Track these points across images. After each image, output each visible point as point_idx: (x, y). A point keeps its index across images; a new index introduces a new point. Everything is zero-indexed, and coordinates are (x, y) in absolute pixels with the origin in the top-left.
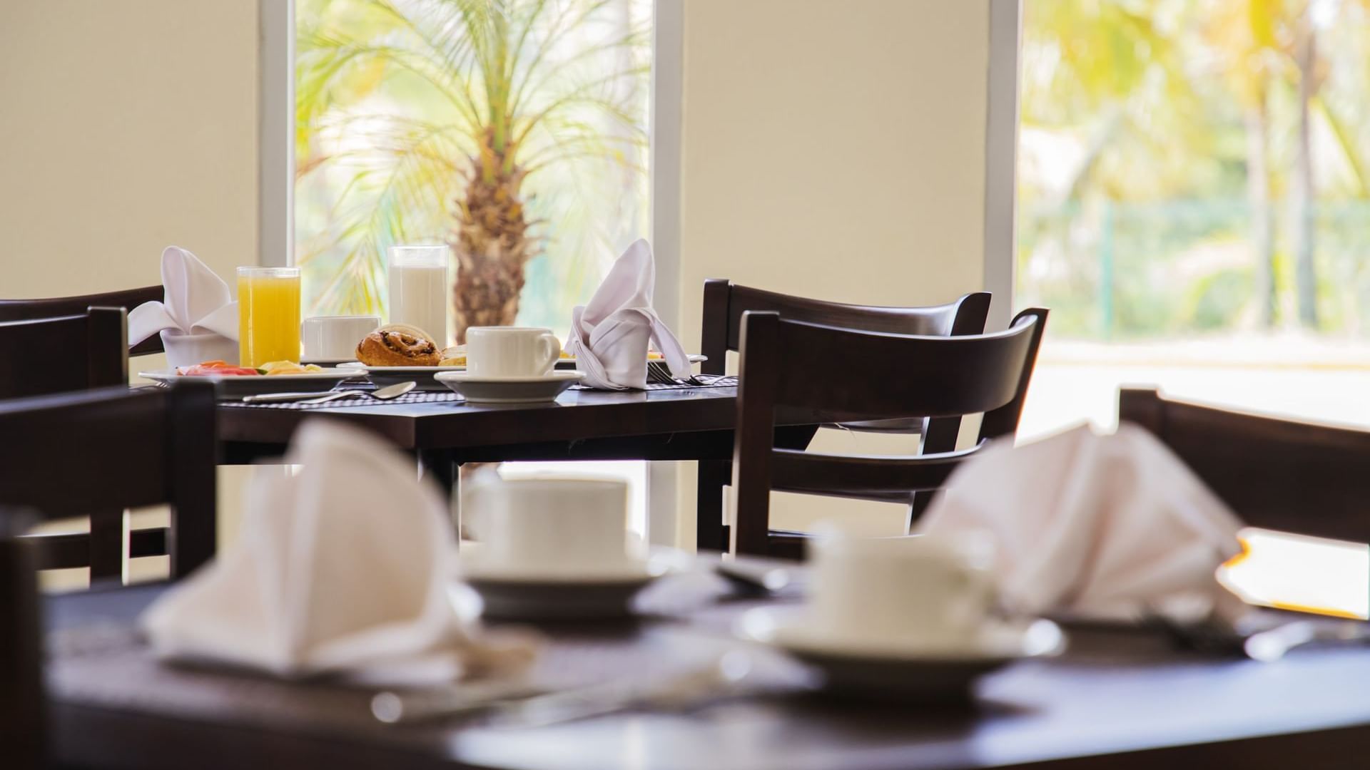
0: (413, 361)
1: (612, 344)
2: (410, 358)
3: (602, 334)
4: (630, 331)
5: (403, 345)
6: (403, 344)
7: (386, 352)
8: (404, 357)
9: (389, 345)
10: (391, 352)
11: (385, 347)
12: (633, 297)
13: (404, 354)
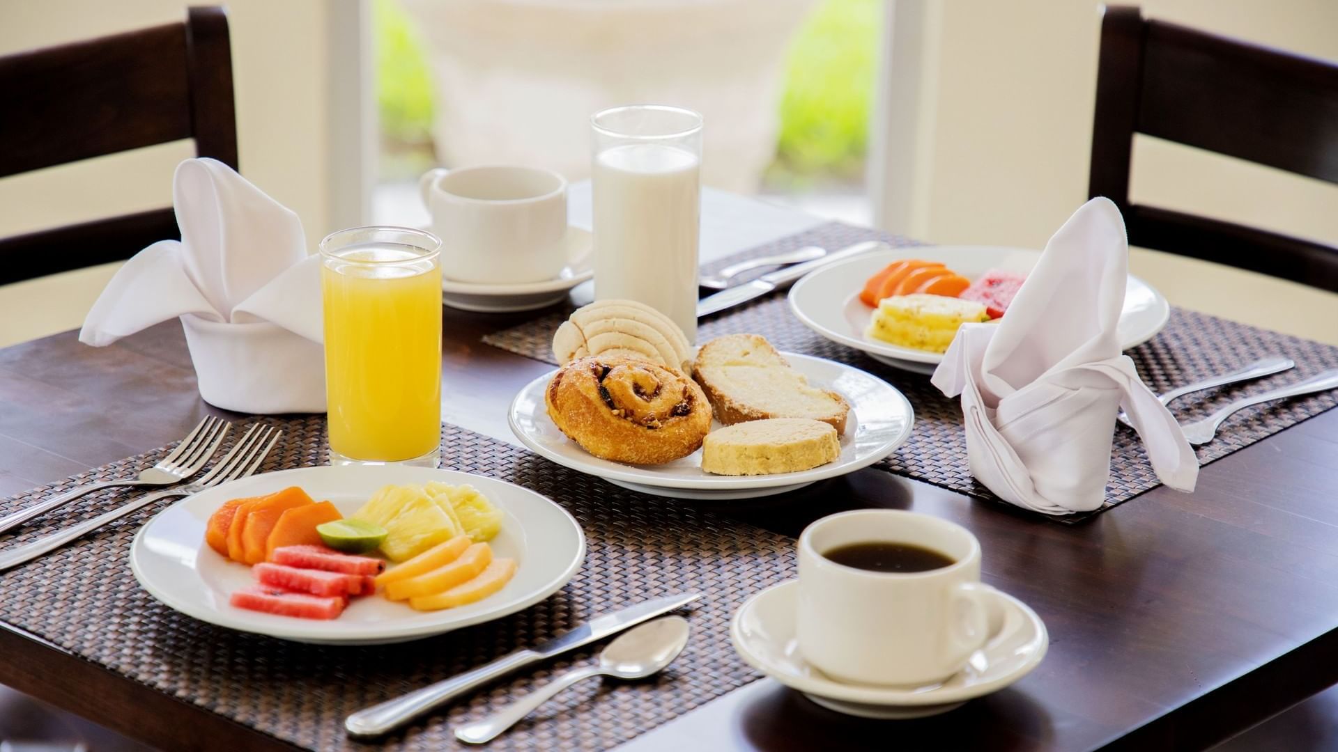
0: (659, 439)
1: (1046, 430)
2: (650, 432)
3: (1028, 410)
4: (1086, 407)
5: (636, 405)
6: (637, 398)
7: (606, 423)
8: (640, 429)
9: (611, 405)
10: (614, 421)
11: (604, 410)
12: (1093, 340)
13: (640, 424)
